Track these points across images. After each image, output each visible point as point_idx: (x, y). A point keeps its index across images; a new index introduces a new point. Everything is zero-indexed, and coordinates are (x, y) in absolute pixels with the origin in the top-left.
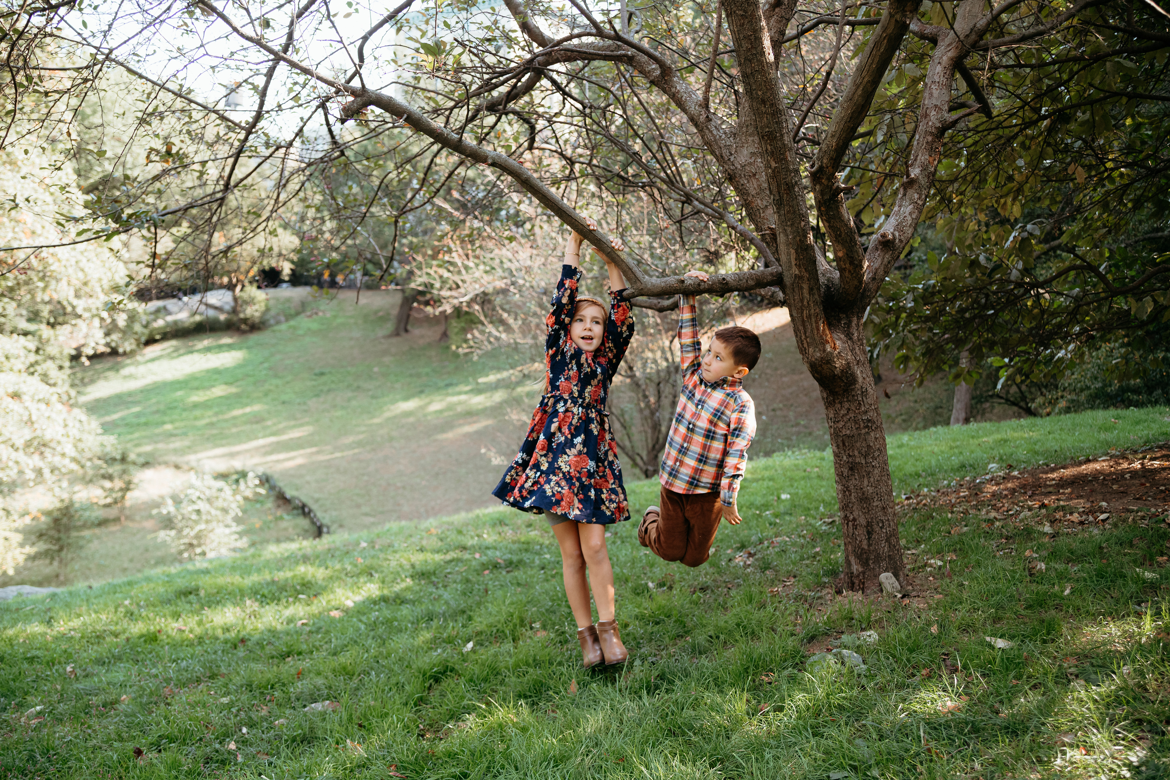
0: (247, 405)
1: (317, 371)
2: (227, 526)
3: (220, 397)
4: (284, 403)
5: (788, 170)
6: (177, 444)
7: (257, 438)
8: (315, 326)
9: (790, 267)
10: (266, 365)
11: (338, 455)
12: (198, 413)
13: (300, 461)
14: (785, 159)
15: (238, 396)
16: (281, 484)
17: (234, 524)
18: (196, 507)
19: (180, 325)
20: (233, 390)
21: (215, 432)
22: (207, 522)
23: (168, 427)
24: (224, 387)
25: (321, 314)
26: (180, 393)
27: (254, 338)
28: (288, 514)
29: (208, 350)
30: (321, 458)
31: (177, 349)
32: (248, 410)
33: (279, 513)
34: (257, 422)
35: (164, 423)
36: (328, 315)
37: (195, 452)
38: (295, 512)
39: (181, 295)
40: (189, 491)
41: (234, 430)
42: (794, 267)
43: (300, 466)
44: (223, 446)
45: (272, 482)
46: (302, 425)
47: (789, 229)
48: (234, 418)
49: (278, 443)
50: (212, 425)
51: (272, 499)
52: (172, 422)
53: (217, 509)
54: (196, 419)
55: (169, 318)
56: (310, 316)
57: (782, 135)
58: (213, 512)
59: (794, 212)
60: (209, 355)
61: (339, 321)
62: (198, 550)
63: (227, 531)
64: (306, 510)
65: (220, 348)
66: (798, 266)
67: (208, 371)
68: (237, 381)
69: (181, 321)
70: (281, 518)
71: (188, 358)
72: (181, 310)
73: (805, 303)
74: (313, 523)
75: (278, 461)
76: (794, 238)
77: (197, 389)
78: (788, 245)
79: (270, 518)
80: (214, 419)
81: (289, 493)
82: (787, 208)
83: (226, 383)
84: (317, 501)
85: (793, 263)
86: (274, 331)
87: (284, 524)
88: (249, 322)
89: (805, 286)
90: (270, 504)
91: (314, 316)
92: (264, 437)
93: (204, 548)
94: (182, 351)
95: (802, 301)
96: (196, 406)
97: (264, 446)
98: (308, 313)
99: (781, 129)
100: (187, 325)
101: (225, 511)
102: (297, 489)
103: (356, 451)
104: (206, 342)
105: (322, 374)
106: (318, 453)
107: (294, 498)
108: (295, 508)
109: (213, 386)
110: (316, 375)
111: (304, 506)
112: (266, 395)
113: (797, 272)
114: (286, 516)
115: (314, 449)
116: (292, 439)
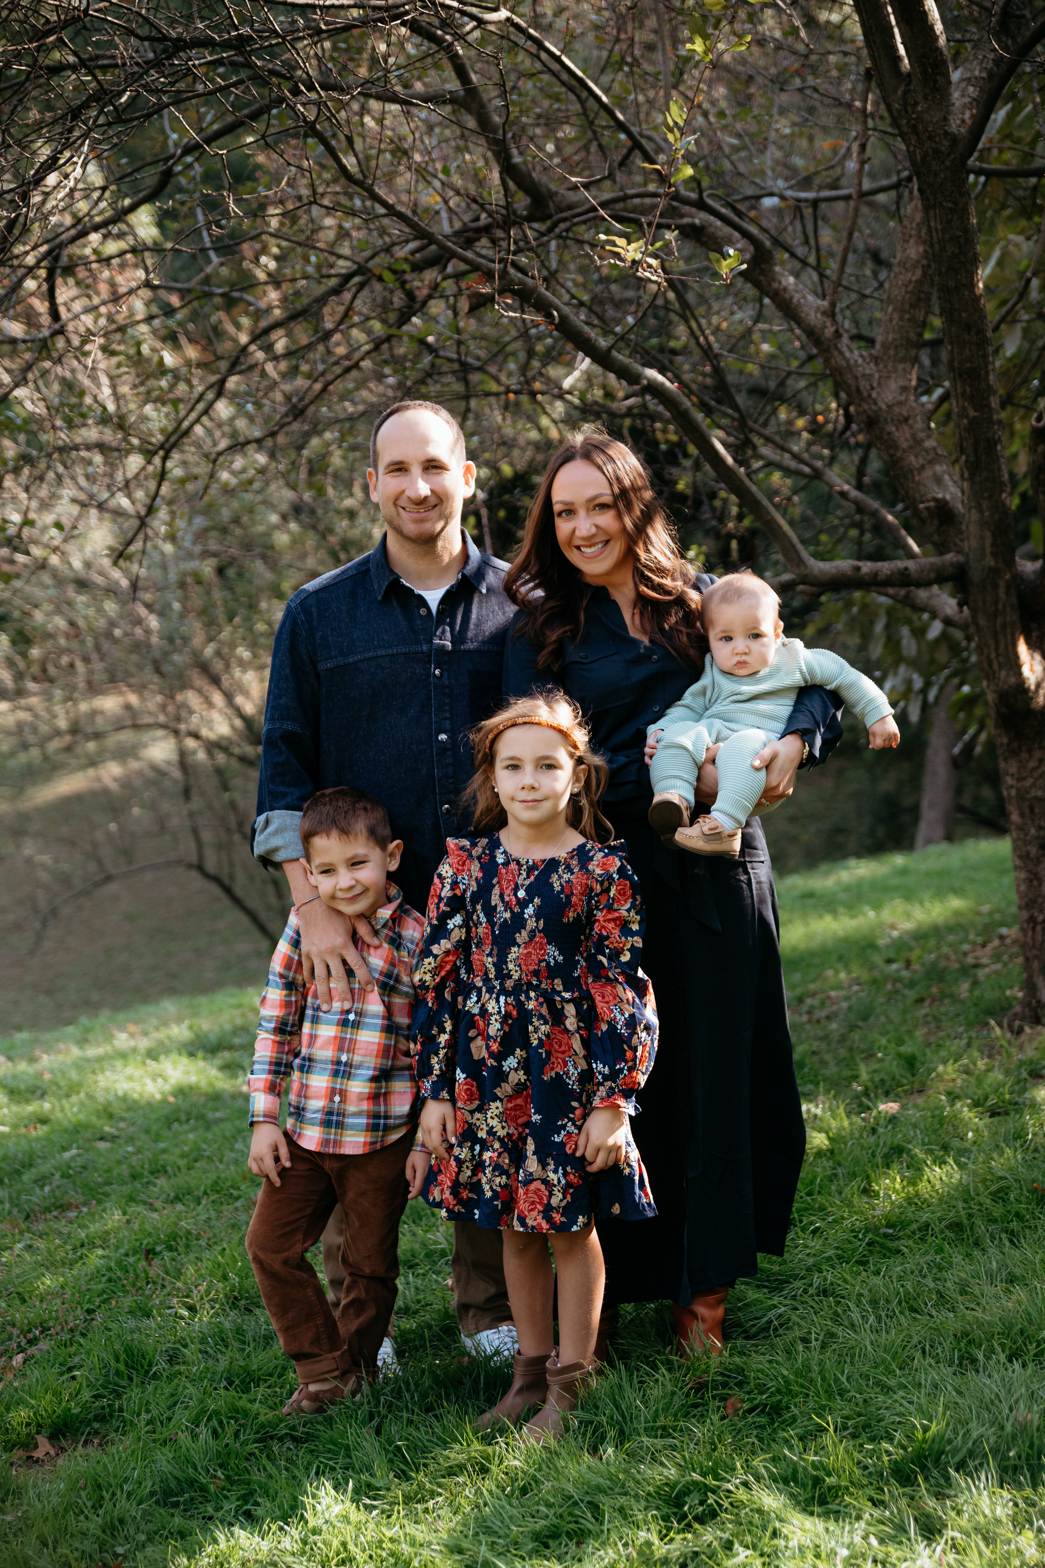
9: (983, 556)
47: (985, 503)
59: (994, 479)
78: (982, 525)
82: (984, 474)
113: (992, 563)
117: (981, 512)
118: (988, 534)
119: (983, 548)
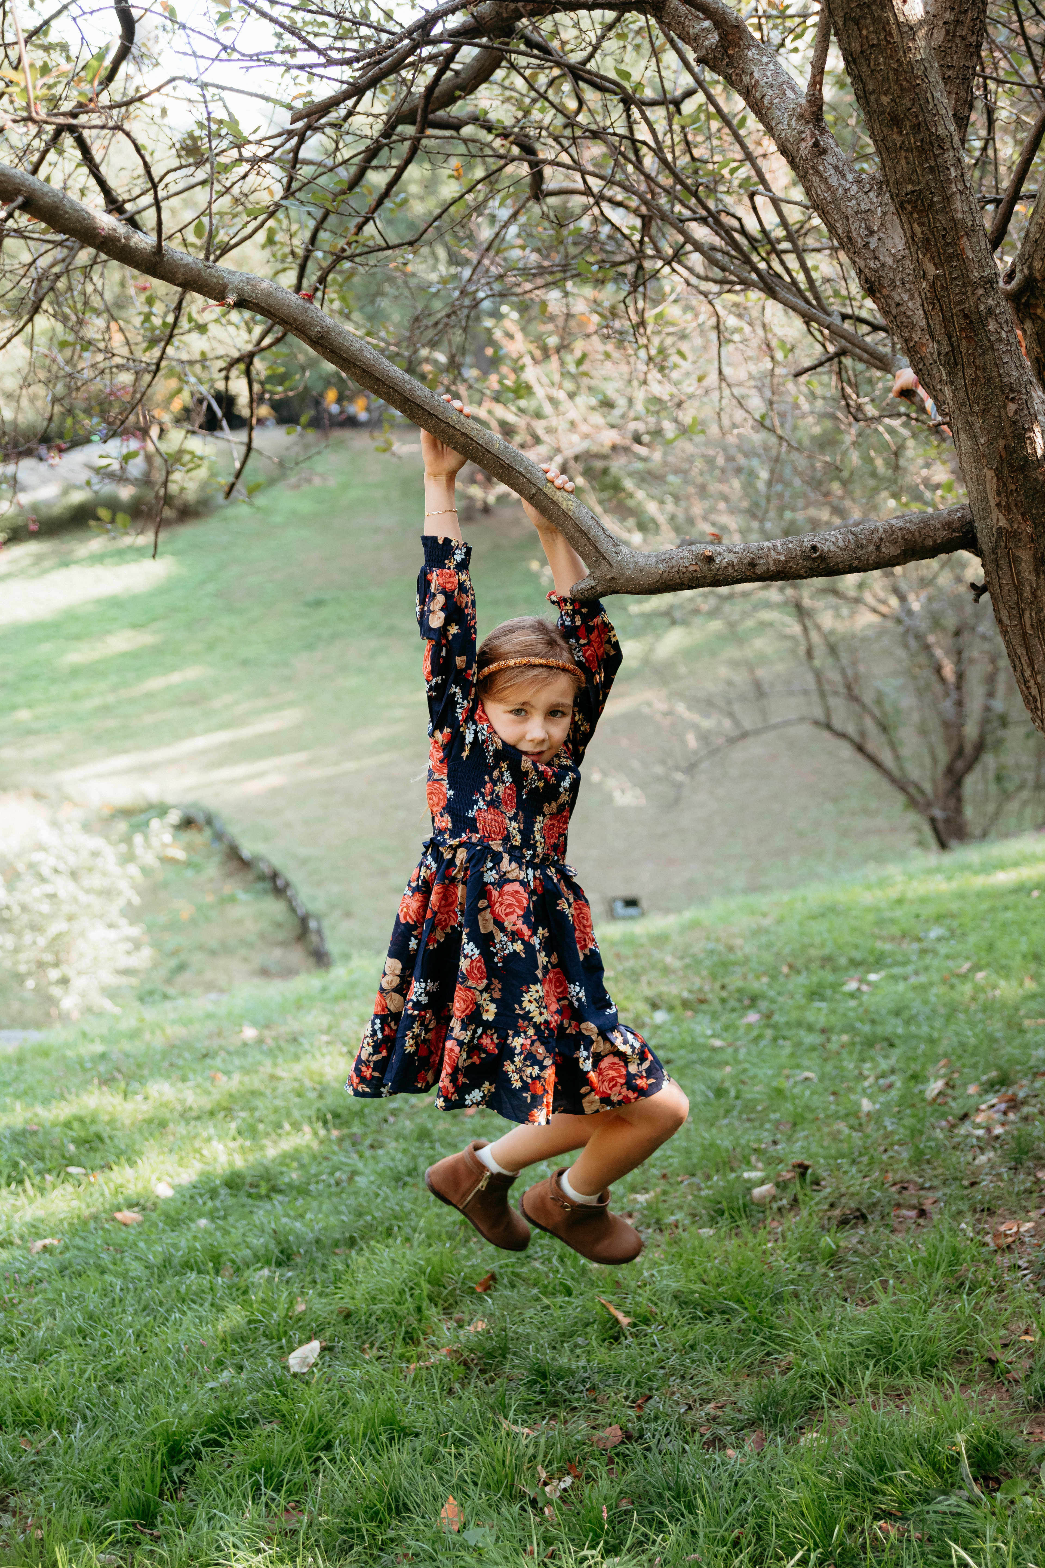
0: (173, 668)
1: (310, 597)
2: (111, 926)
3: (124, 655)
4: (245, 663)
5: (966, 281)
6: (41, 749)
7: (192, 734)
8: (305, 506)
9: (986, 510)
10: (210, 588)
11: (350, 766)
12: (78, 686)
13: (274, 780)
14: (959, 256)
15: (156, 651)
16: (234, 830)
17: (123, 922)
18: (48, 889)
19: (44, 512)
20: (146, 638)
21: (111, 723)
22: (70, 918)
23: (24, 715)
24: (129, 634)
25: (317, 481)
26: (46, 648)
27: (188, 532)
28: (246, 891)
29: (98, 559)
30: (315, 773)
31: (39, 559)
32: (175, 678)
33: (229, 887)
34: (193, 703)
35: (14, 708)
36: (333, 482)
37: (74, 764)
38: (260, 886)
39: (43, 450)
40: (37, 857)
41: (149, 719)
42: (995, 512)
43: (275, 792)
44: (126, 751)
45: (217, 824)
46: (279, 707)
47: (977, 423)
48: (150, 695)
49: (233, 744)
50: (105, 710)
51: (216, 860)
52: (30, 706)
53: (88, 891)
54: (76, 697)
55: (24, 499)
56: (296, 487)
57: (947, 199)
58: (83, 898)
59: (989, 380)
60: (99, 570)
61: (354, 493)
62: (54, 974)
63: (112, 934)
64: (280, 883)
65: (121, 555)
66: (1005, 508)
67: (98, 602)
68: (155, 620)
69: (48, 504)
70: (232, 899)
71: (60, 576)
72: (44, 482)
73: (1027, 594)
74: (293, 909)
75: (234, 781)
76: (991, 443)
77: (78, 637)
78: (977, 460)
79: (210, 899)
80: (110, 699)
81: (247, 850)
82: (969, 372)
83: (134, 626)
84: (303, 862)
85: (993, 502)
86: (225, 519)
87: (236, 912)
88: (178, 503)
89: (1025, 555)
90: (212, 869)
91: (305, 488)
92: (208, 731)
93: (65, 970)
94: (47, 564)
95: (1018, 588)
96: (75, 672)
97: (204, 752)
98: (293, 480)
99: (943, 185)
100: (57, 510)
101: (107, 893)
102: (266, 839)
103: (386, 757)
104: (96, 544)
105: (319, 603)
106: (311, 762)
107: (258, 858)
108: (261, 878)
109: (108, 632)
110: (308, 604)
111: (275, 876)
112: (211, 647)
113: (1003, 523)
114: (242, 896)
115: (302, 756)
116: (260, 737)
117: (974, 437)
118: (990, 474)
119: (986, 499)
